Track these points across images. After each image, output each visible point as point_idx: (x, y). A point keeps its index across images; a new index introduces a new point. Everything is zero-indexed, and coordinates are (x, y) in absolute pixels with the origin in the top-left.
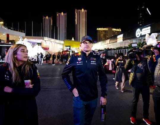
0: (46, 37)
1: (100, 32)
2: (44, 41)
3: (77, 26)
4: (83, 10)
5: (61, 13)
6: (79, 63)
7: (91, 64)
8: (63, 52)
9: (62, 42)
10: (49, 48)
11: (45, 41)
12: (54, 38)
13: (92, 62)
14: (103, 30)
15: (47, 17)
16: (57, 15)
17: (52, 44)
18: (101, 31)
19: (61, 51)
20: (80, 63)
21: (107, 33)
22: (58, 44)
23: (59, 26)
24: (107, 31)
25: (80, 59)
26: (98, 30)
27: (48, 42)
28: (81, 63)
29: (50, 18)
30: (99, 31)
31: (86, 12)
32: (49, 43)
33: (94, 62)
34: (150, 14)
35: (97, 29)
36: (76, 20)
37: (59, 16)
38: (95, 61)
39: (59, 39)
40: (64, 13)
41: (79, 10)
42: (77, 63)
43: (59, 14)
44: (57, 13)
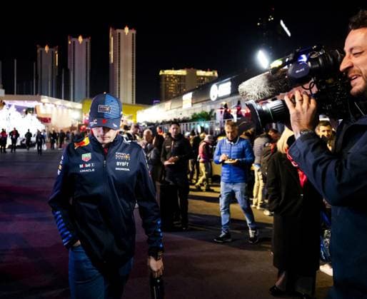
0: (44, 95)
1: (168, 79)
2: (41, 104)
3: (113, 67)
4: (127, 30)
5: (78, 38)
6: (84, 168)
7: (117, 169)
8: (80, 126)
9: (79, 106)
10: (50, 119)
11: (44, 104)
12: (61, 98)
13: (118, 164)
14: (174, 75)
15: (47, 48)
16: (70, 43)
17: (58, 109)
18: (170, 77)
19: (77, 126)
20: (88, 168)
21: (184, 81)
22: (70, 110)
23: (74, 68)
24: (184, 76)
25: (86, 156)
26: (162, 75)
27: (49, 106)
28: (91, 168)
29: (53, 50)
30: (165, 76)
31: (133, 34)
32: (52, 108)
33: (124, 164)
34: (289, 34)
35: (161, 73)
36: (112, 53)
37: (74, 44)
38: (128, 161)
39: (72, 98)
40: (83, 38)
41: (118, 31)
42: (81, 166)
43: (74, 39)
44: (69, 37)
